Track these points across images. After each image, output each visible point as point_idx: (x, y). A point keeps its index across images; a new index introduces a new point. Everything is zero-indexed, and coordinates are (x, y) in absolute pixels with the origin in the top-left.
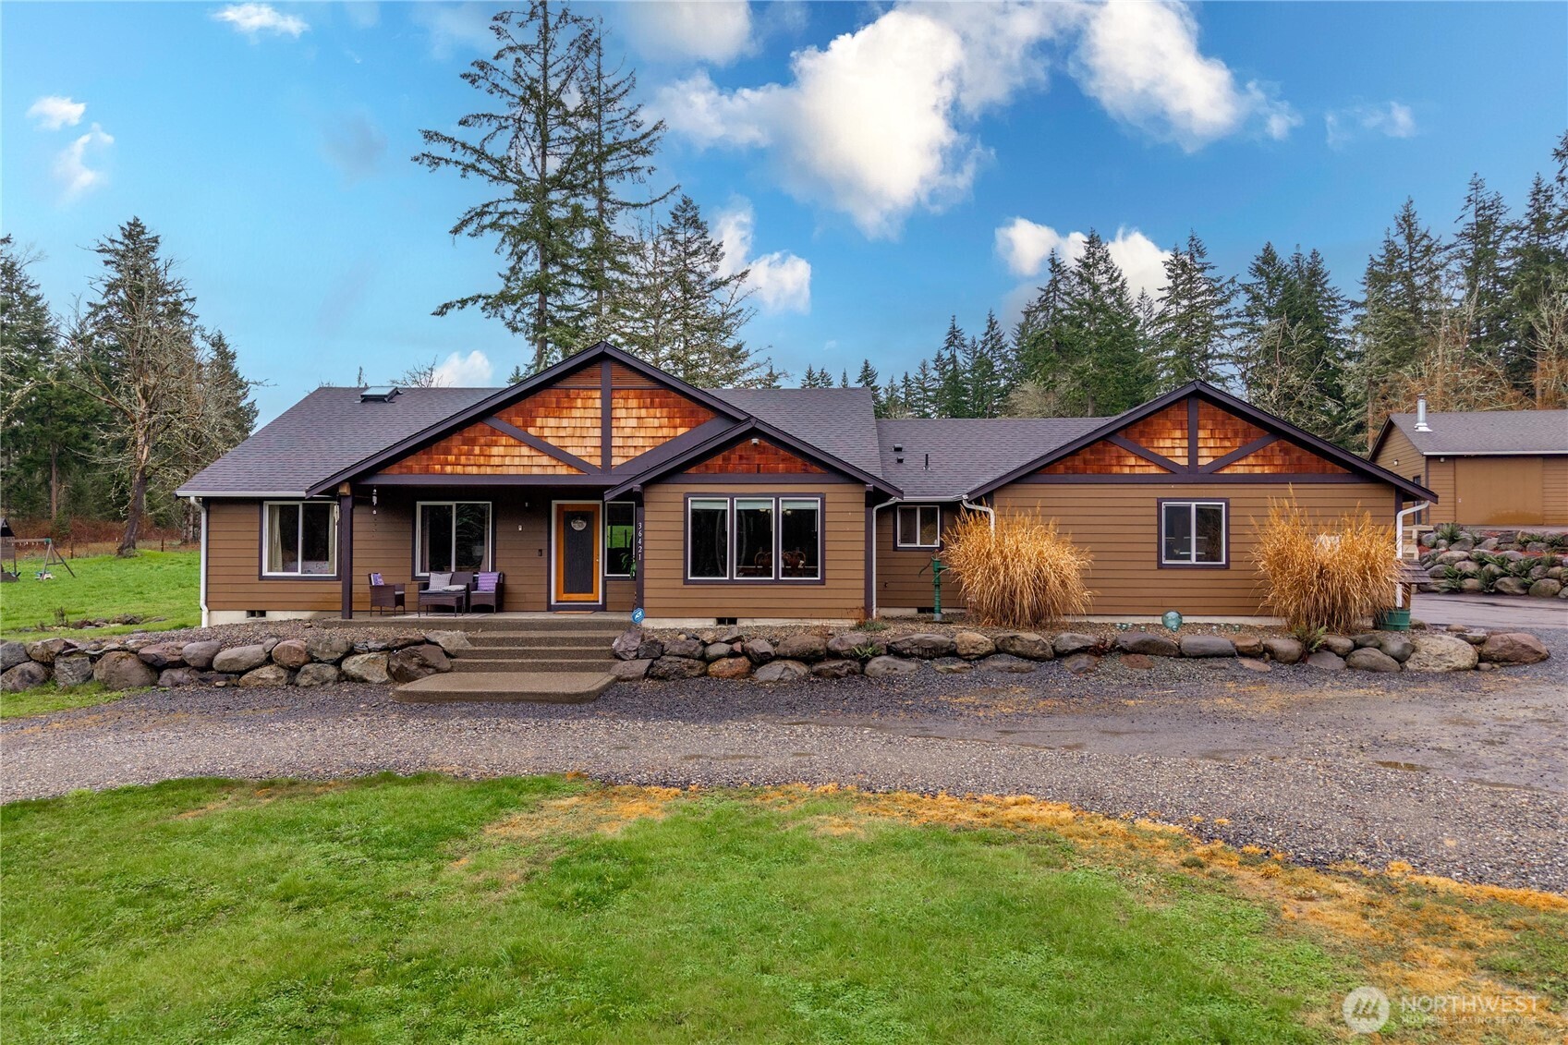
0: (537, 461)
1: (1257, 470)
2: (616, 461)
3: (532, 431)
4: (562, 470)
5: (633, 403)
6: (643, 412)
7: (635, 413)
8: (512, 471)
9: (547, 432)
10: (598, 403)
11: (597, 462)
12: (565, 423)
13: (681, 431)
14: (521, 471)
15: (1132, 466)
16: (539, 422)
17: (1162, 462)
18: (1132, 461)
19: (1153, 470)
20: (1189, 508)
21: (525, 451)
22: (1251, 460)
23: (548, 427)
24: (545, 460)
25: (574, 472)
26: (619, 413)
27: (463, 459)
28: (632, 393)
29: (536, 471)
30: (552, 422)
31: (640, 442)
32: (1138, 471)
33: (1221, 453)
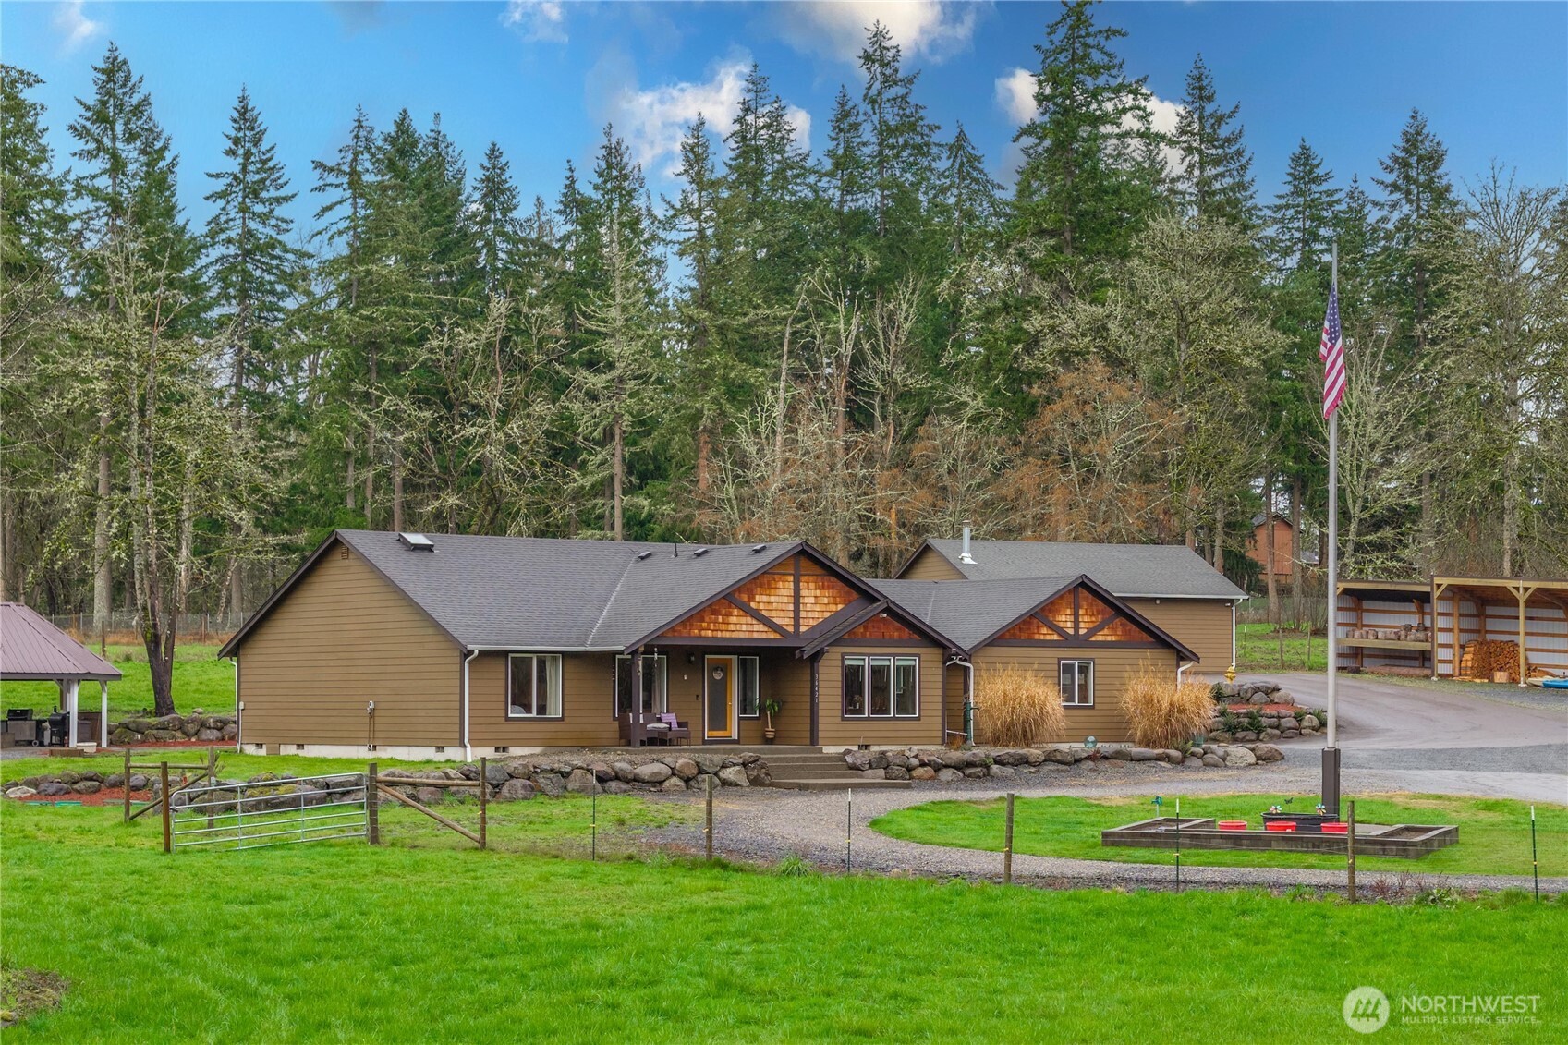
0: (756, 628)
1: (1109, 638)
2: (803, 629)
3: (753, 605)
4: (772, 635)
5: (812, 585)
6: (818, 593)
7: (813, 593)
8: (742, 635)
9: (762, 606)
10: (792, 585)
11: (791, 629)
12: (772, 599)
13: (840, 607)
14: (746, 635)
15: (1046, 634)
16: (758, 598)
17: (1060, 631)
18: (1044, 630)
19: (1056, 637)
20: (1073, 665)
21: (749, 619)
22: (1106, 631)
23: (761, 601)
24: (761, 627)
25: (778, 636)
26: (803, 593)
27: (712, 627)
28: (812, 578)
29: (756, 635)
30: (765, 599)
31: (816, 615)
32: (1048, 638)
33: (1092, 625)
